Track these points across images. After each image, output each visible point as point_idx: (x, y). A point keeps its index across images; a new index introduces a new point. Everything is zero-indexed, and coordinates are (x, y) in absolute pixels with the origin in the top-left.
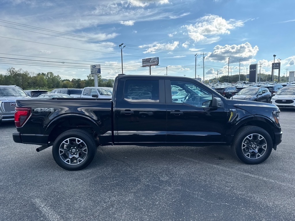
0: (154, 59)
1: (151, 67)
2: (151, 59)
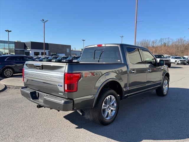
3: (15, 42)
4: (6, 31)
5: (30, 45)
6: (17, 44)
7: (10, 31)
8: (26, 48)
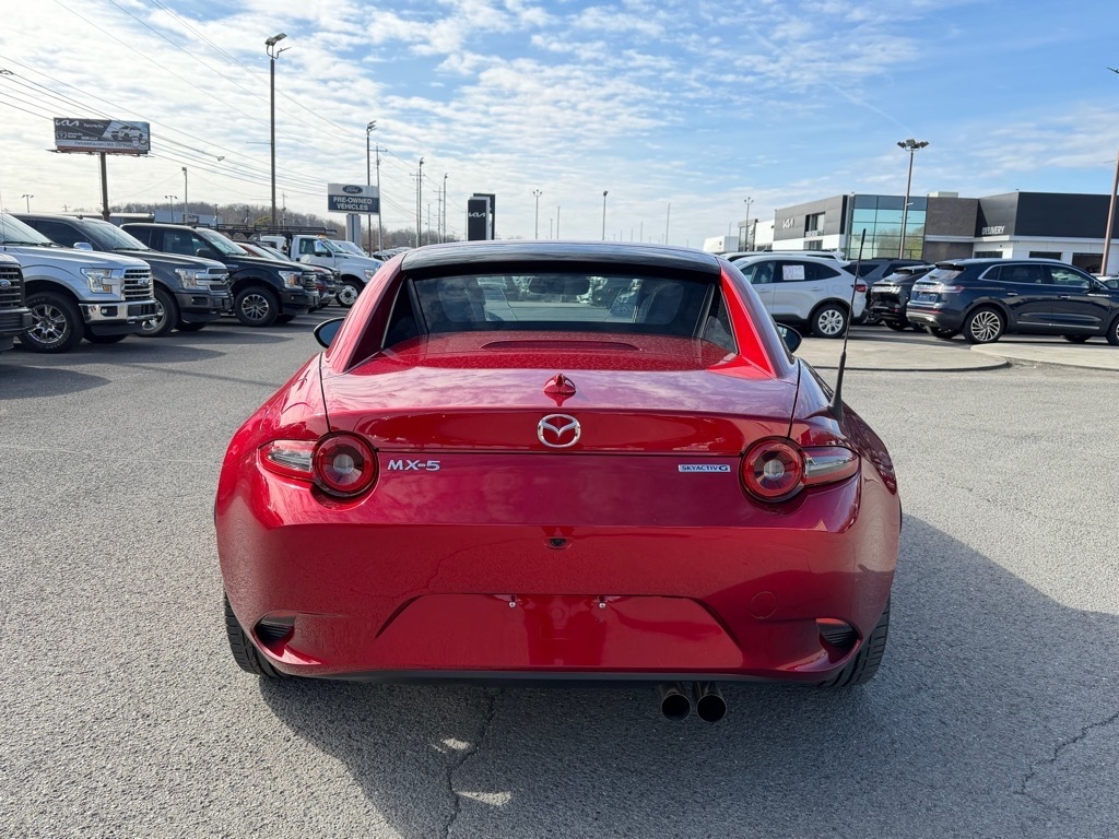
0: (126, 128)
1: (108, 157)
2: (108, 123)
3: (928, 199)
4: (903, 145)
5: (1015, 209)
6: (941, 210)
7: (923, 145)
8: (985, 230)
